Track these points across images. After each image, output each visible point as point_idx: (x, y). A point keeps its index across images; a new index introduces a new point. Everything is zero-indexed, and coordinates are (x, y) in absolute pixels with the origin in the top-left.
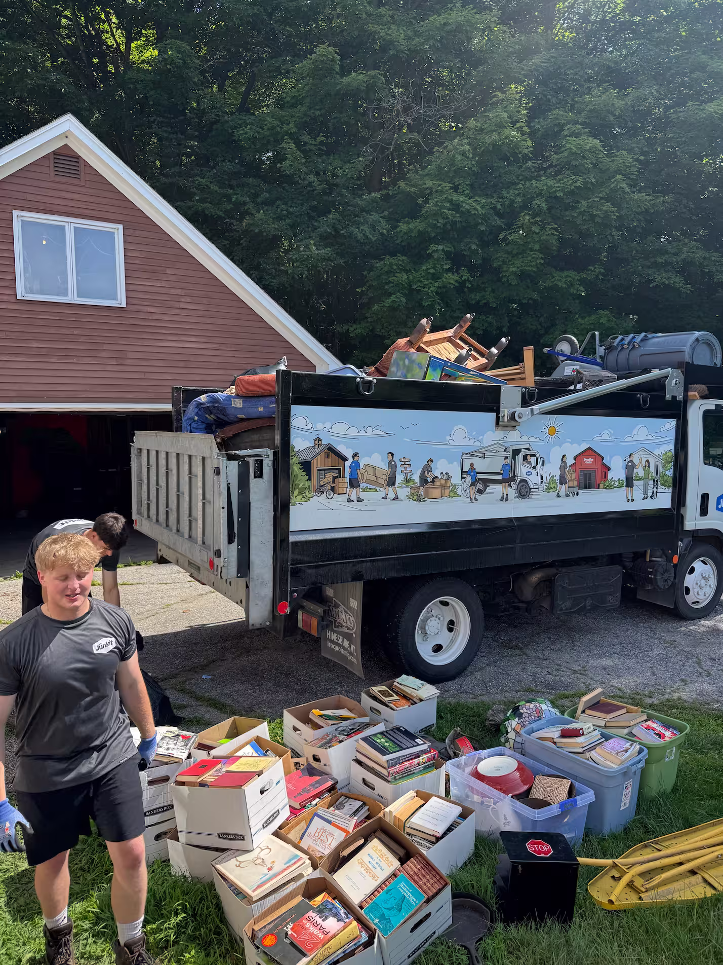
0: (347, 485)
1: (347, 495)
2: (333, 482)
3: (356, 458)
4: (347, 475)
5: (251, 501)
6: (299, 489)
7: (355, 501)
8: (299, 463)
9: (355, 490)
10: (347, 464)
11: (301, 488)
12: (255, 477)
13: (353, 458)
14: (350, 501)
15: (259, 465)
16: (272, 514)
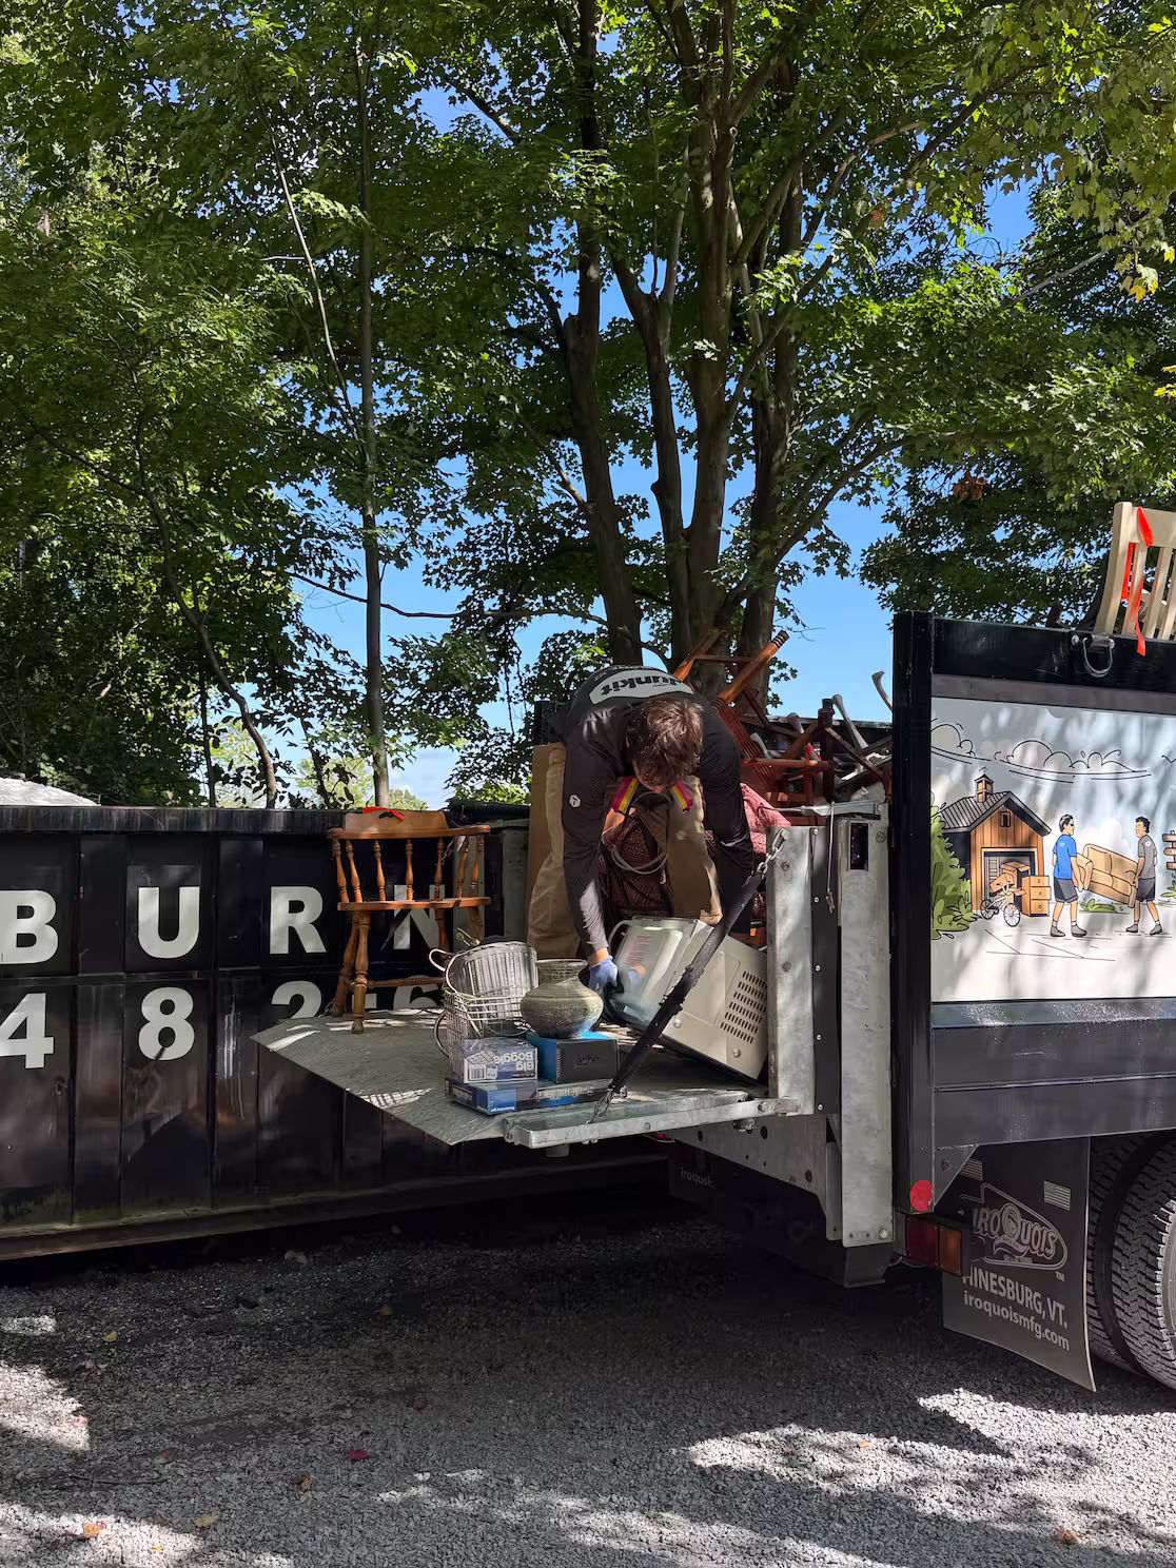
0: (1050, 893)
1: (1051, 918)
2: (1019, 885)
3: (1068, 829)
4: (1049, 870)
5: (843, 923)
6: (946, 898)
7: (1069, 935)
8: (945, 836)
9: (1067, 907)
10: (1049, 842)
11: (949, 896)
12: (854, 866)
13: (1062, 829)
14: (1056, 934)
15: (860, 836)
16: (888, 957)
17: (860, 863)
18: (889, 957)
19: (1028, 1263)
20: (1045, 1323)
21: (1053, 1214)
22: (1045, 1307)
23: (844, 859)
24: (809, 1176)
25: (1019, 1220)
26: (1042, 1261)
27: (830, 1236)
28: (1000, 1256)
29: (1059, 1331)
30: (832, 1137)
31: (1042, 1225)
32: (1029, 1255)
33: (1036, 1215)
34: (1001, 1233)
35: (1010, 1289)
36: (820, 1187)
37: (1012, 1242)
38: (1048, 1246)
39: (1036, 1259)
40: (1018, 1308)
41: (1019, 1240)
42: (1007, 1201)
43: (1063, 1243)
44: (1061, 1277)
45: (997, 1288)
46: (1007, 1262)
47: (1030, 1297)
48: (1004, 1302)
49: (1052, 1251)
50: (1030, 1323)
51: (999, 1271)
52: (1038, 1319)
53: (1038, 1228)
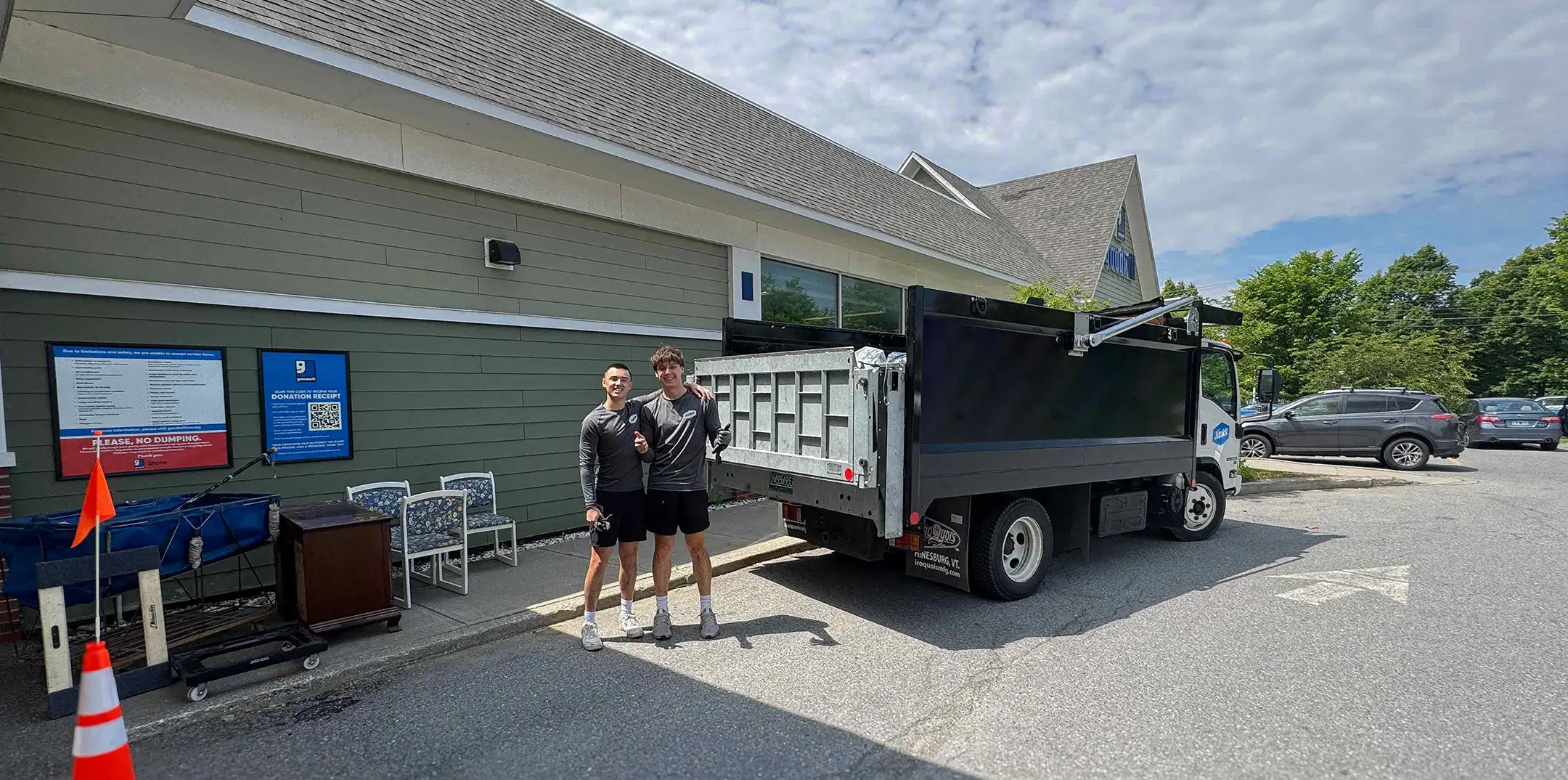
17: (895, 388)
18: (904, 426)
19: (944, 547)
20: (950, 568)
21: (955, 527)
22: (950, 562)
23: (889, 386)
24: (870, 513)
25: (940, 529)
26: (950, 545)
27: (879, 535)
28: (931, 545)
29: (957, 571)
30: (882, 497)
31: (950, 530)
32: (944, 543)
33: (949, 528)
34: (932, 535)
35: (935, 557)
36: (875, 517)
37: (937, 539)
38: (952, 539)
39: (947, 544)
40: (937, 564)
41: (940, 538)
42: (934, 523)
43: (959, 537)
44: (957, 550)
45: (929, 557)
46: (935, 546)
47: (944, 559)
48: (931, 562)
49: (954, 541)
50: (943, 569)
51: (930, 550)
52: (947, 567)
53: (948, 532)
